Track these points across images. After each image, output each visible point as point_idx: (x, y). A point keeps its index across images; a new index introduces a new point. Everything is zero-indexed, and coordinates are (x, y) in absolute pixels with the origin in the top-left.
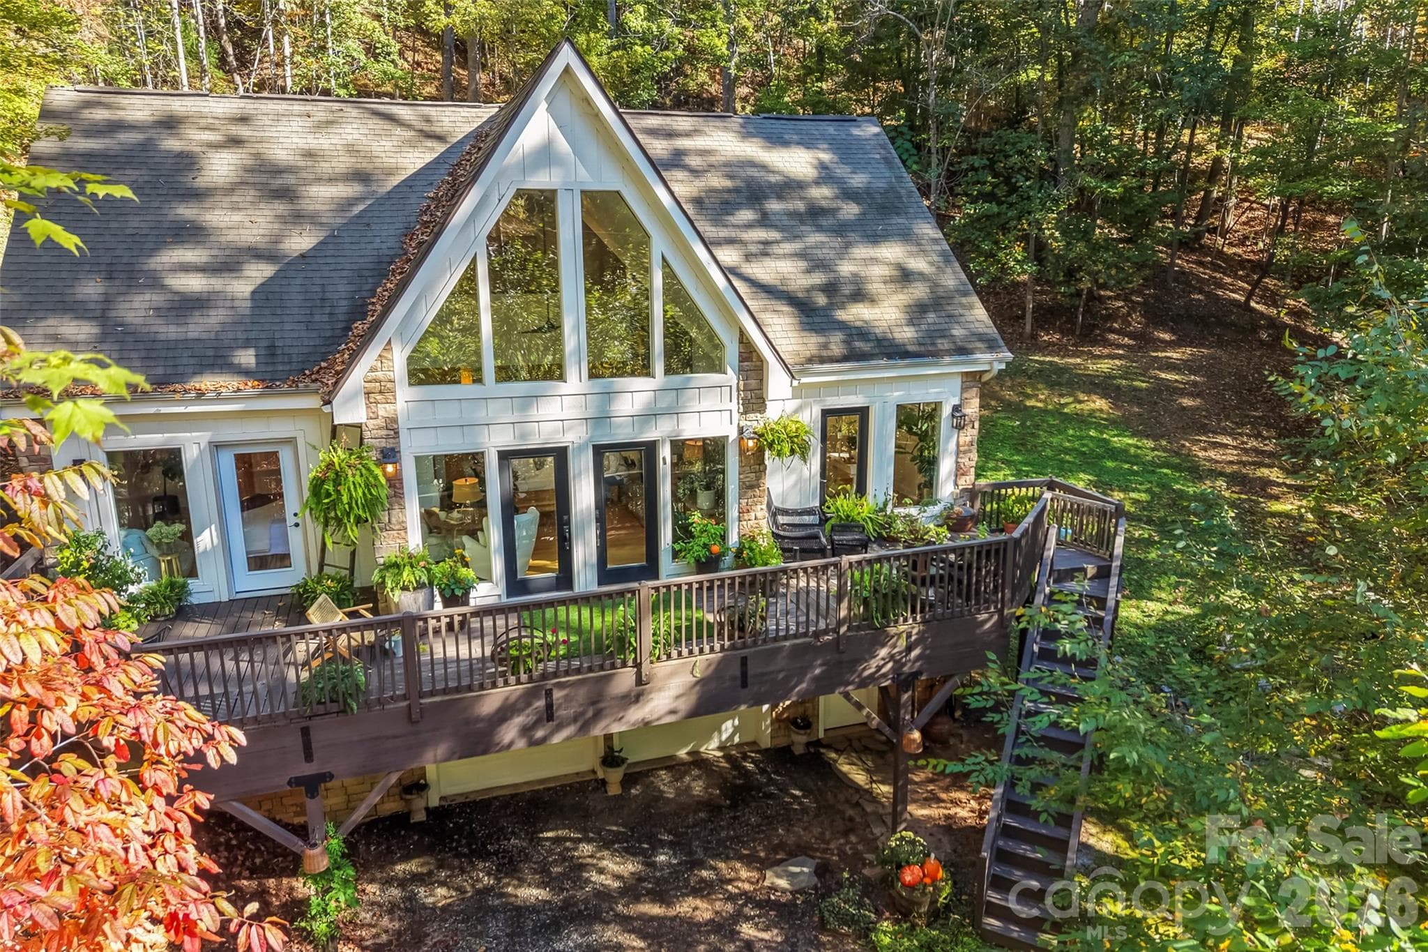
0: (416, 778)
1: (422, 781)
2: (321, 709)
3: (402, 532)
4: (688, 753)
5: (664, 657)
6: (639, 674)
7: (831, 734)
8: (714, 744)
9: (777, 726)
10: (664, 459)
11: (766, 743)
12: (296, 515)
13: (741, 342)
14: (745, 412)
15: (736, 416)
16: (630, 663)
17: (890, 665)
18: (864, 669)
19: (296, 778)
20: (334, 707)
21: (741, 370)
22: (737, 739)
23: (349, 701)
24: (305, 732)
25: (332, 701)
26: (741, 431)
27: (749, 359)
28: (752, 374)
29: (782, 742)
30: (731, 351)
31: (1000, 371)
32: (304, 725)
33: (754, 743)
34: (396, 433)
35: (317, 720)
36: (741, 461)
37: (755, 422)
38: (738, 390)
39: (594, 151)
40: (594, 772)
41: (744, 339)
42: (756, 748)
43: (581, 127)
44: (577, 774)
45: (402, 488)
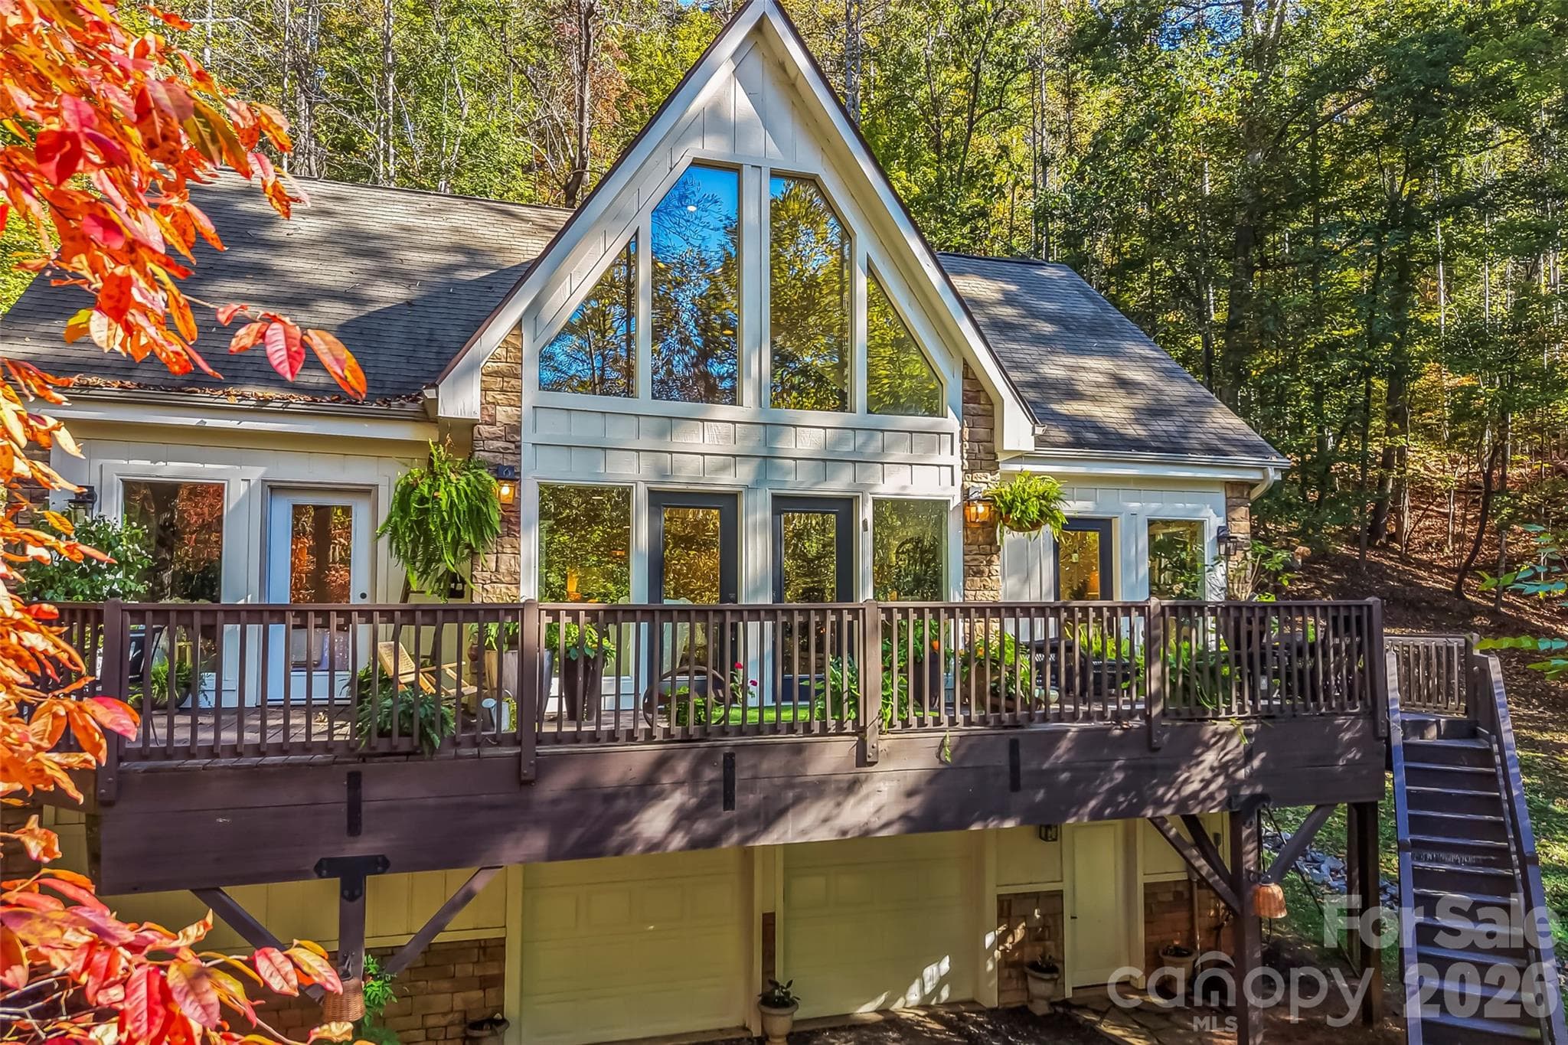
0: (489, 1011)
1: (498, 1016)
2: (383, 745)
3: (512, 587)
4: (878, 1011)
5: (898, 725)
6: (862, 747)
7: (1082, 993)
8: (914, 996)
9: (1006, 973)
10: (865, 522)
11: (991, 999)
12: (363, 596)
13: (965, 377)
14: (971, 471)
15: (959, 474)
16: (849, 727)
17: (1221, 780)
18: (1186, 781)
19: (330, 860)
20: (404, 745)
21: (965, 415)
22: (945, 994)
23: (428, 730)
24: (355, 781)
25: (402, 734)
26: (966, 493)
27: (975, 400)
28: (980, 420)
29: (1014, 999)
30: (953, 388)
31: (1276, 482)
32: (353, 767)
33: (973, 1002)
34: (518, 447)
35: (375, 764)
36: (966, 537)
37: (985, 484)
38: (962, 440)
39: (788, 126)
40: (745, 1028)
41: (970, 374)
42: (977, 1008)
43: (773, 97)
44: (720, 1030)
45: (518, 524)
